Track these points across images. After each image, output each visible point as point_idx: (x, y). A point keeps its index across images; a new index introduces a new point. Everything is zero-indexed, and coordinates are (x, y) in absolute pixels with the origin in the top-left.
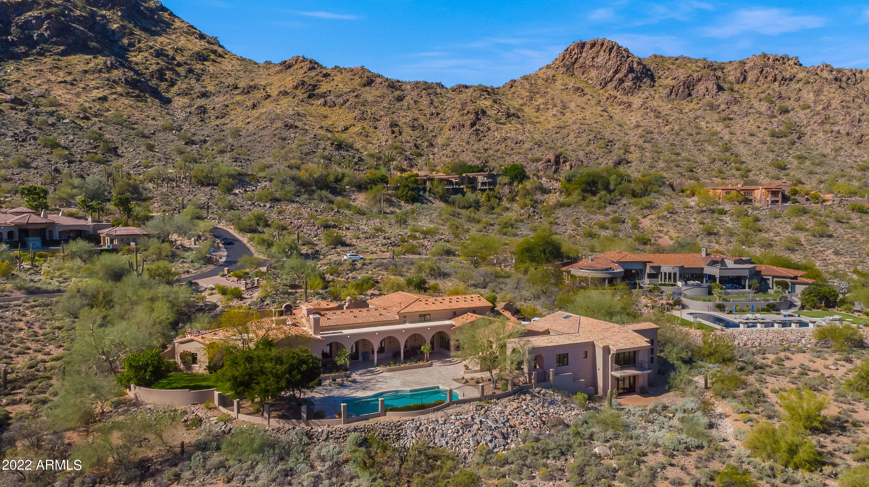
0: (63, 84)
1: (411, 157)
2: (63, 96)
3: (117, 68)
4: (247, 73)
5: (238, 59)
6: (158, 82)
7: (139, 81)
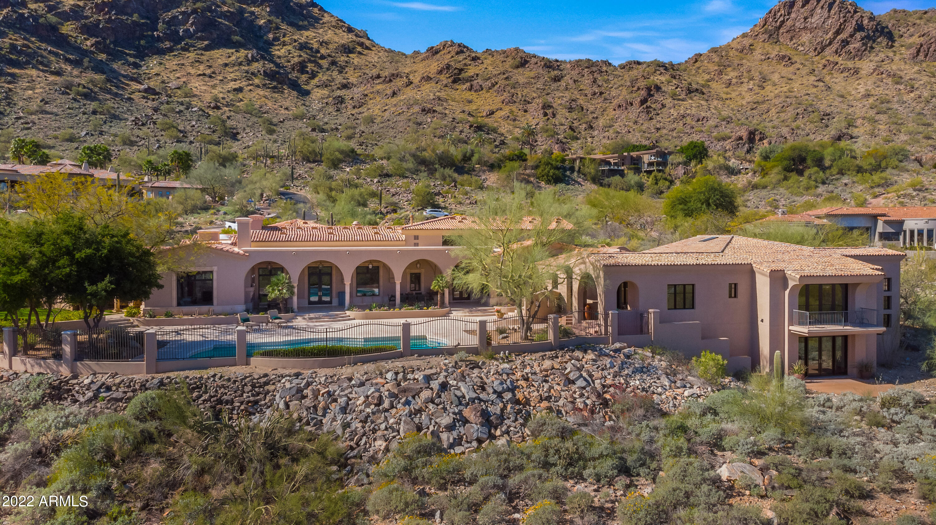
0: (201, 77)
1: (564, 140)
2: (199, 87)
3: (257, 61)
4: (393, 64)
5: (386, 50)
6: (298, 75)
7: (278, 73)
